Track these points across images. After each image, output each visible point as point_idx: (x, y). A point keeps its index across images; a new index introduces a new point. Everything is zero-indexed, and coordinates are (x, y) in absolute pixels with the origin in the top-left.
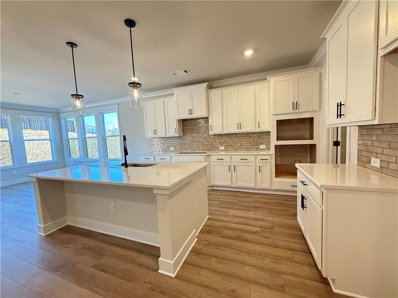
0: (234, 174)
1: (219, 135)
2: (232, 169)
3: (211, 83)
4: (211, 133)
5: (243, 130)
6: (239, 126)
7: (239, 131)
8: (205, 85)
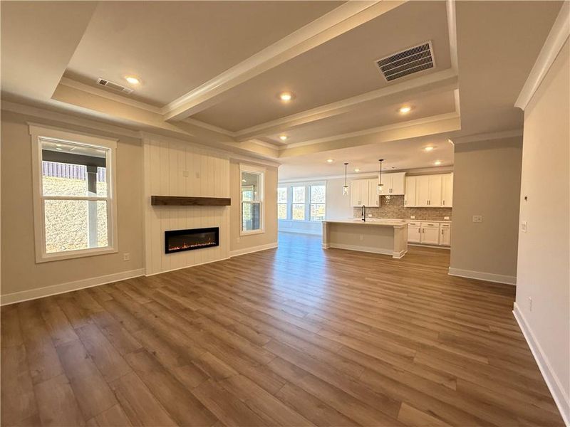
0: (423, 234)
1: (411, 208)
2: (421, 231)
3: (409, 173)
4: (405, 206)
5: (431, 205)
6: (429, 202)
7: (428, 206)
8: (404, 173)
